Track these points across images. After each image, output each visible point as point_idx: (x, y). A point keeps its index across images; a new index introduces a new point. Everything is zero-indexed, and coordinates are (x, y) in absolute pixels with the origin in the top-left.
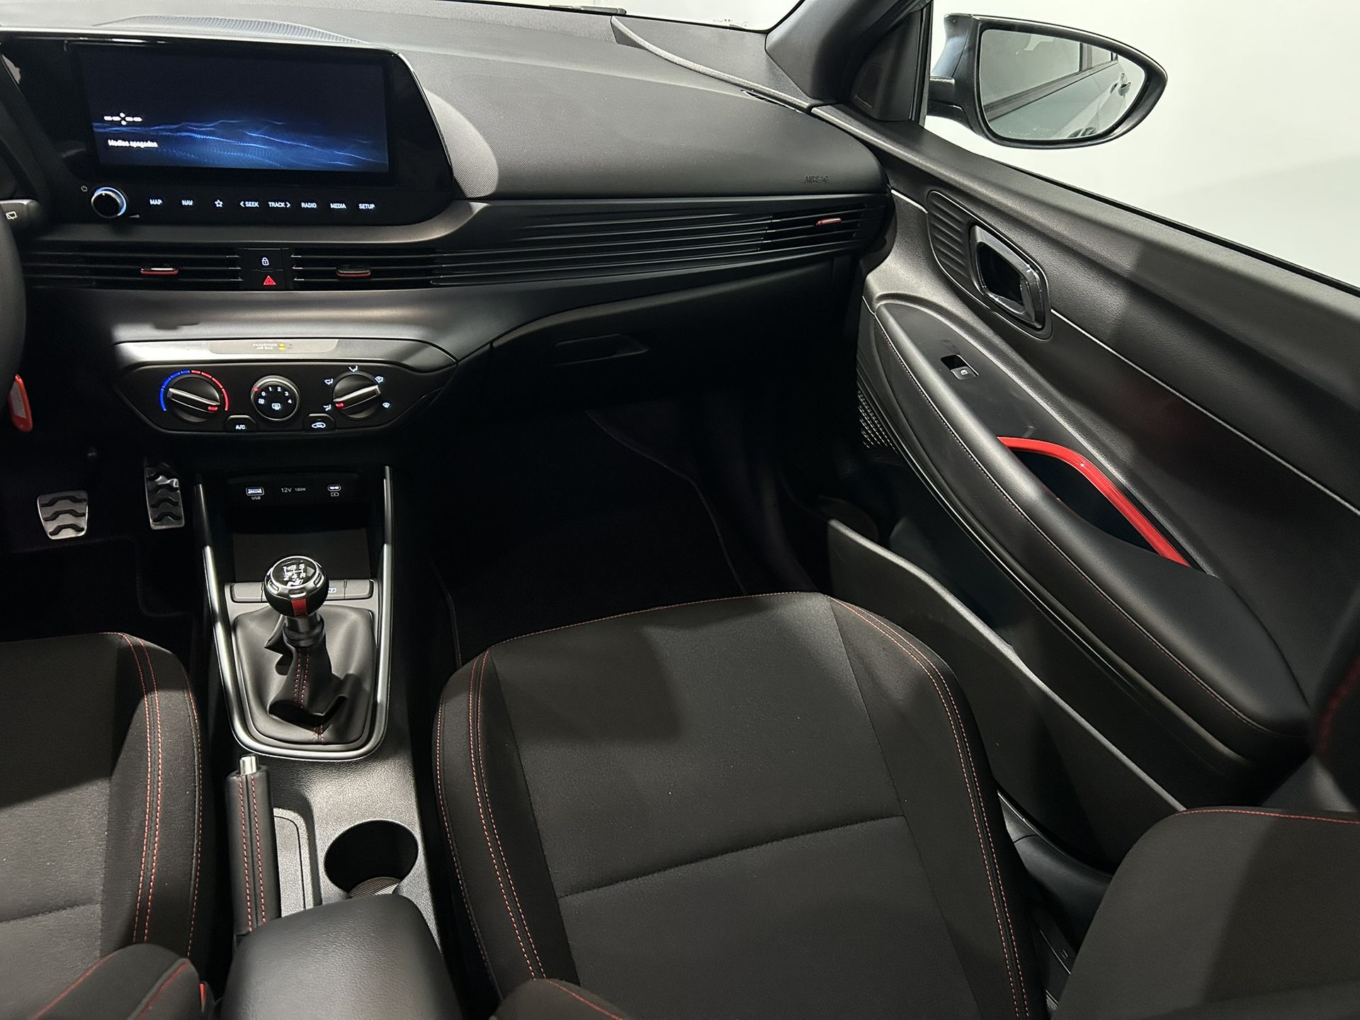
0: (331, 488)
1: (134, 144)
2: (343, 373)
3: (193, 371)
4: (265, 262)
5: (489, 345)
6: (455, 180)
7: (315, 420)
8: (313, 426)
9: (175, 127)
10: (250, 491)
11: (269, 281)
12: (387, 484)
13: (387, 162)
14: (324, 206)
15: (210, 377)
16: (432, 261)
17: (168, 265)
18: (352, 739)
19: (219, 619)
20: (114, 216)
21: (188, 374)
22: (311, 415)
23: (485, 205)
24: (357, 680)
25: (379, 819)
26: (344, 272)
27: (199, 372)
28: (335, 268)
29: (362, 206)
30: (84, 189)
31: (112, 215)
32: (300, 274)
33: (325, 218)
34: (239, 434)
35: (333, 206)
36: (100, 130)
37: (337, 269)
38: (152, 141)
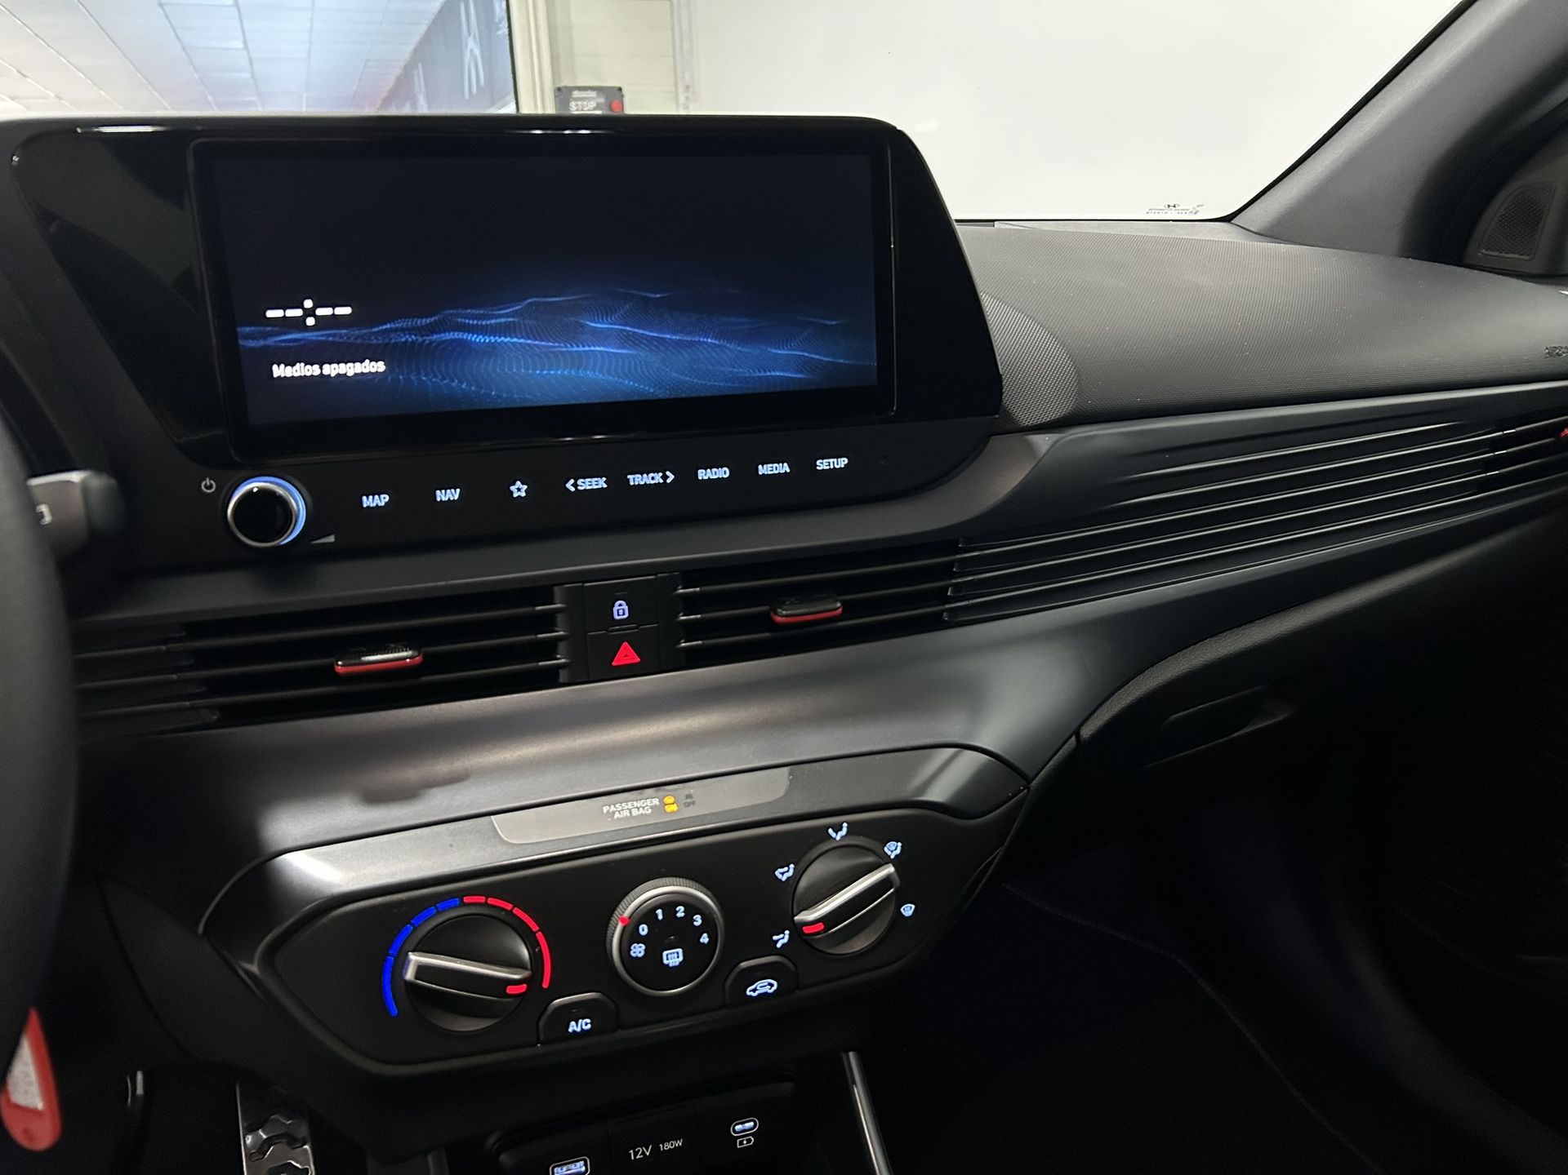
0: (739, 1128)
1: (331, 370)
2: (812, 846)
4: (621, 610)
5: (1074, 736)
7: (754, 975)
9: (429, 320)
11: (625, 654)
12: (860, 1096)
13: (876, 364)
14: (745, 472)
15: (509, 907)
17: (402, 646)
21: (457, 906)
22: (744, 964)
26: (784, 615)
27: (482, 899)
28: (766, 608)
29: (822, 465)
30: (208, 486)
31: (275, 539)
32: (690, 631)
33: (748, 500)
34: (577, 1043)
35: (764, 470)
36: (252, 344)
38: (374, 358)
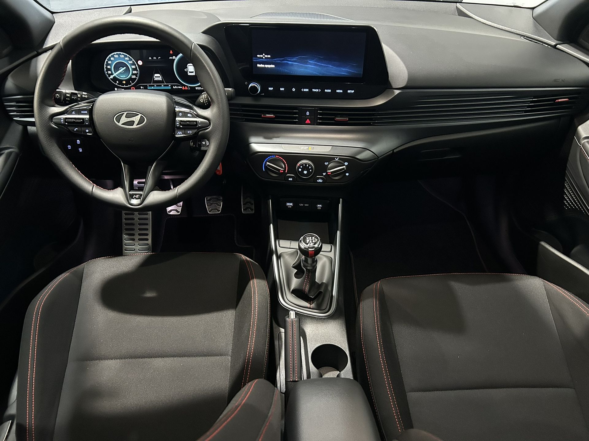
0: (318, 205)
1: (266, 66)
2: (332, 160)
3: (276, 156)
4: (308, 113)
5: (392, 151)
6: (389, 82)
7: (319, 179)
8: (317, 181)
9: (282, 59)
10: (288, 204)
11: (308, 121)
12: (340, 206)
13: (362, 73)
14: (334, 91)
15: (282, 159)
16: (373, 115)
17: (272, 114)
18: (322, 309)
19: (274, 253)
20: (256, 94)
21: (274, 157)
22: (317, 176)
23: (400, 91)
24: (326, 285)
25: (332, 344)
26: (338, 119)
27: (278, 157)
28: (334, 117)
29: (349, 91)
30: (246, 83)
31: (255, 94)
32: (320, 119)
33: (334, 96)
34: (290, 182)
35: (338, 91)
36: (255, 61)
37: (335, 117)
38: (273, 65)
